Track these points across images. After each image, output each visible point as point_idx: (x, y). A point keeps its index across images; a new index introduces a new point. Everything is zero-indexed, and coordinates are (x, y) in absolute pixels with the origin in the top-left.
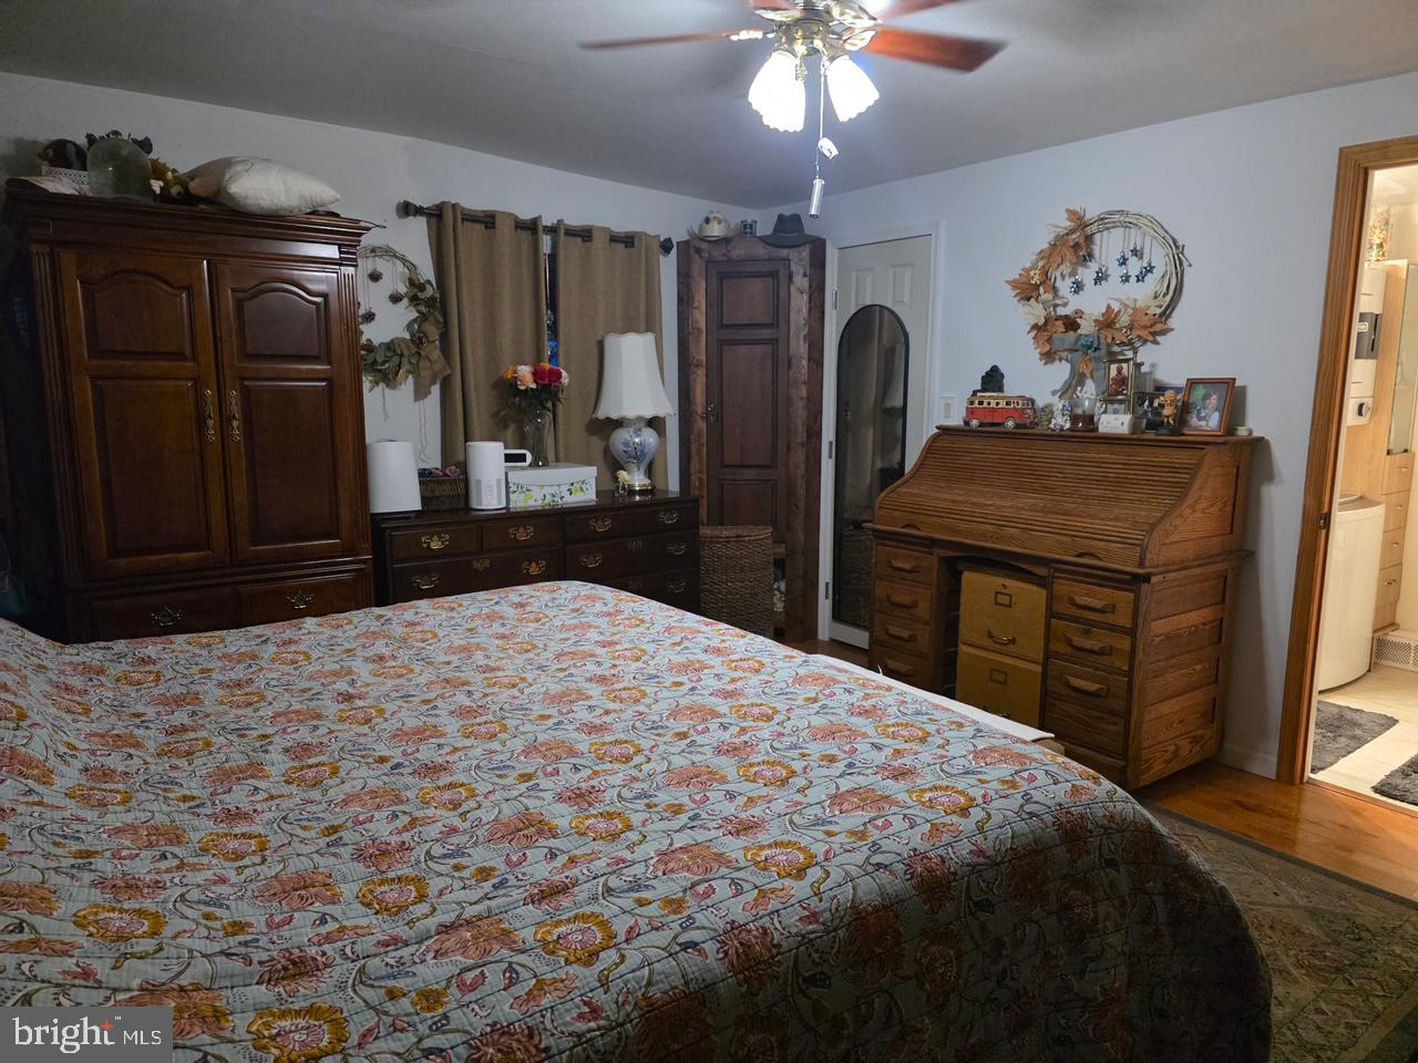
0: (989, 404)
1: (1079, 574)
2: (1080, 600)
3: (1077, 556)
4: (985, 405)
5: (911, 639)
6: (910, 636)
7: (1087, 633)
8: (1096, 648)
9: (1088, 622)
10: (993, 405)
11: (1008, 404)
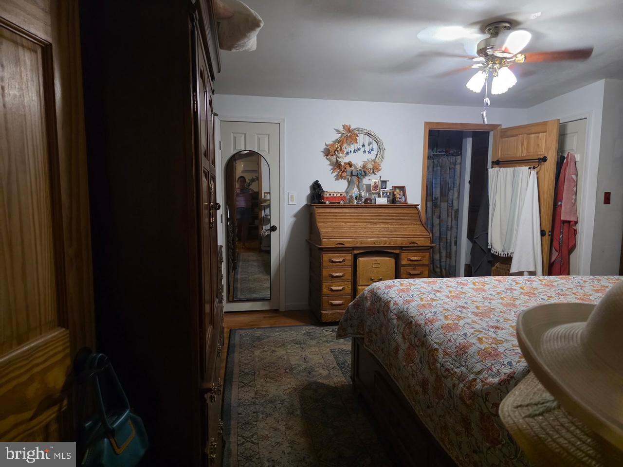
0: (333, 195)
1: (409, 250)
2: (412, 258)
3: (409, 244)
4: (332, 195)
5: (343, 289)
6: (343, 288)
7: (414, 269)
8: (419, 273)
9: (415, 265)
10: (335, 195)
11: (341, 195)
